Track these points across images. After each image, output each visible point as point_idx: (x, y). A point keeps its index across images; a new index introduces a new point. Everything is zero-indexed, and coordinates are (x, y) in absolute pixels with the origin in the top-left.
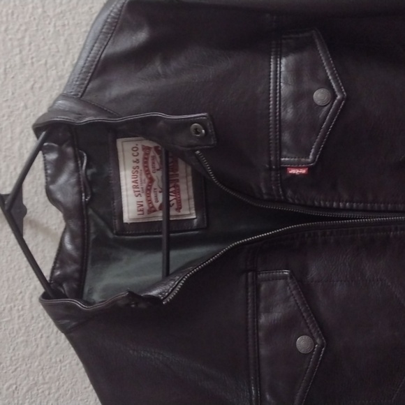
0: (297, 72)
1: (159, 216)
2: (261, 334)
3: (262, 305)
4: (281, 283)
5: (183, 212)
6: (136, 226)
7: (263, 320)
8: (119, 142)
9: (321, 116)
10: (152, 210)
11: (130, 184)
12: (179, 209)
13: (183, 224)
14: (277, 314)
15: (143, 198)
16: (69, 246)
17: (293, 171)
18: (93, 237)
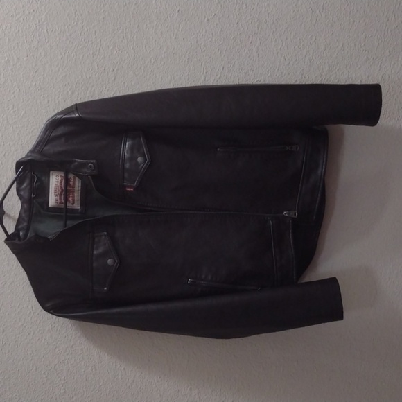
0: (132, 149)
1: (63, 206)
2: (94, 258)
3: (95, 246)
4: (103, 237)
5: (75, 205)
6: (54, 209)
7: (95, 252)
8: (51, 172)
9: (140, 167)
10: (61, 203)
11: (53, 191)
12: (73, 204)
13: (73, 210)
14: (101, 250)
15: (58, 197)
16: (23, 215)
17: (128, 189)
18: (34, 212)
